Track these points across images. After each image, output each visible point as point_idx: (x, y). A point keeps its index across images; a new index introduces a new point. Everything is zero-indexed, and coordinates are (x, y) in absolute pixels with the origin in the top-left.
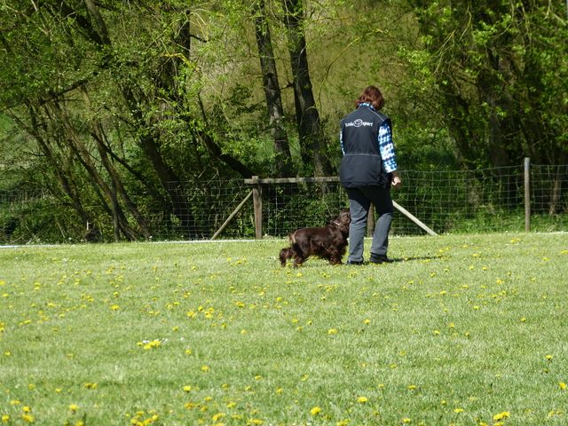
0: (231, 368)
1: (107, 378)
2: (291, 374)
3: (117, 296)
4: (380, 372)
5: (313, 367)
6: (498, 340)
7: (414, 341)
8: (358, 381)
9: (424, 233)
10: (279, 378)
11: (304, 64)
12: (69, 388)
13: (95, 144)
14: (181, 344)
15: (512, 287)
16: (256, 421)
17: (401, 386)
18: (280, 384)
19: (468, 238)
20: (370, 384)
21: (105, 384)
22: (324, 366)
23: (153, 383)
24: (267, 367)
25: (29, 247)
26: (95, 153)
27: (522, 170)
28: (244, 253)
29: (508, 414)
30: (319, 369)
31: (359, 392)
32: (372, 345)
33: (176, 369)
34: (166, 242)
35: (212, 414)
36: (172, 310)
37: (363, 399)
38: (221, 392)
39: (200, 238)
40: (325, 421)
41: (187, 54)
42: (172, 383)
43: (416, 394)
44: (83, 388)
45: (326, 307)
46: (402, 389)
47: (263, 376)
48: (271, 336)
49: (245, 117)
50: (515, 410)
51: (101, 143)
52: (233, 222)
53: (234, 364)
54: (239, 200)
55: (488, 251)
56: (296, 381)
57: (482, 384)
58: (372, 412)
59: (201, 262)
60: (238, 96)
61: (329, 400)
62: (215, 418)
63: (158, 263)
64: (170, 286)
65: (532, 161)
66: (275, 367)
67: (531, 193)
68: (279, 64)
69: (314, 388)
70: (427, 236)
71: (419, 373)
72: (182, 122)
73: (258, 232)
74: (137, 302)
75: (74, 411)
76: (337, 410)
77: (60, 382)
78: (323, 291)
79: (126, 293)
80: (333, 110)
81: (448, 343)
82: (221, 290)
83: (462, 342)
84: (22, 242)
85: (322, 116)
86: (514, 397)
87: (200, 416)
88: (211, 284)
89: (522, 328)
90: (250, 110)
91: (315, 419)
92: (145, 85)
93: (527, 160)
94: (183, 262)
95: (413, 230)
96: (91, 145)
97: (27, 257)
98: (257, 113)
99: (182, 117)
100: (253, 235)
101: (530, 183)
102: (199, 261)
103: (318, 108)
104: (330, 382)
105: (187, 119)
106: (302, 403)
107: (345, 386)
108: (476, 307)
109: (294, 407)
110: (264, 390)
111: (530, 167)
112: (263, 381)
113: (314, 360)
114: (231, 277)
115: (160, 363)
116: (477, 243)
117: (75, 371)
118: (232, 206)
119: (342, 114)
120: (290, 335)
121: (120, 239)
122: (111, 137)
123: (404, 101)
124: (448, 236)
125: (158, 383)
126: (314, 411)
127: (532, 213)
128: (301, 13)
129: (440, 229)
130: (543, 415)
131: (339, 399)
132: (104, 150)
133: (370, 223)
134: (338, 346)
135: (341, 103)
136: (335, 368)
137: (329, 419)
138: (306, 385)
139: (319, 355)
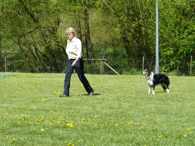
1: (32, 108)
2: (78, 109)
3: (37, 87)
4: (101, 110)
5: (84, 108)
6: (132, 103)
7: (110, 102)
8: (95, 112)
9: (117, 74)
10: (75, 110)
11: (88, 30)
12: (22, 110)
13: (34, 48)
14: (51, 100)
15: (137, 90)
16: (68, 121)
18: (75, 112)
19: (127, 76)
20: (98, 113)
21: (31, 110)
22: (87, 108)
23: (43, 110)
24: (72, 107)
25: (16, 73)
26: (34, 50)
27: (142, 60)
29: (132, 122)
31: (95, 115)
32: (100, 103)
33: (49, 107)
34: (51, 74)
35: (57, 119)
36: (50, 91)
37: (96, 117)
38: (60, 113)
39: (59, 73)
40: (86, 122)
41: (59, 26)
42: (48, 110)
43: (110, 116)
44: (25, 111)
46: (106, 115)
47: (71, 109)
48: (74, 99)
50: (134, 122)
51: (35, 48)
53: (64, 106)
55: (132, 80)
56: (79, 111)
57: (127, 114)
58: (98, 120)
59: (59, 79)
61: (87, 116)
62: (58, 120)
63: (48, 79)
64: (50, 85)
66: (74, 107)
67: (144, 66)
68: (82, 30)
69: (84, 113)
70: (117, 75)
71: (111, 111)
72: (57, 43)
73: (74, 72)
74: (41, 89)
75: (22, 116)
76: (89, 119)
77: (19, 109)
79: (39, 86)
81: (119, 103)
83: (123, 103)
84: (14, 72)
85: (92, 43)
86: (134, 118)
87: (54, 119)
88: (61, 85)
89: (138, 100)
91: (83, 121)
92: (47, 33)
93: (144, 57)
94: (54, 79)
95: (113, 73)
96: (33, 48)
97: (15, 76)
99: (56, 42)
101: (144, 63)
102: (58, 79)
103: (91, 41)
104: (88, 112)
105: (58, 42)
106: (80, 117)
107: (92, 113)
108: (127, 94)
109: (78, 118)
110: (71, 113)
111: (144, 59)
112: (71, 111)
115: (46, 105)
116: (129, 78)
117: (24, 106)
120: (79, 99)
121: (39, 72)
122: (38, 46)
123: (113, 41)
124: (122, 76)
125: (45, 110)
126: (83, 119)
128: (88, 17)
129: (121, 73)
130: (141, 123)
131: (90, 117)
132: (36, 49)
133: (103, 71)
134: (91, 103)
135: (98, 40)
136: (90, 108)
137: (87, 121)
138: (82, 112)
139: (86, 105)
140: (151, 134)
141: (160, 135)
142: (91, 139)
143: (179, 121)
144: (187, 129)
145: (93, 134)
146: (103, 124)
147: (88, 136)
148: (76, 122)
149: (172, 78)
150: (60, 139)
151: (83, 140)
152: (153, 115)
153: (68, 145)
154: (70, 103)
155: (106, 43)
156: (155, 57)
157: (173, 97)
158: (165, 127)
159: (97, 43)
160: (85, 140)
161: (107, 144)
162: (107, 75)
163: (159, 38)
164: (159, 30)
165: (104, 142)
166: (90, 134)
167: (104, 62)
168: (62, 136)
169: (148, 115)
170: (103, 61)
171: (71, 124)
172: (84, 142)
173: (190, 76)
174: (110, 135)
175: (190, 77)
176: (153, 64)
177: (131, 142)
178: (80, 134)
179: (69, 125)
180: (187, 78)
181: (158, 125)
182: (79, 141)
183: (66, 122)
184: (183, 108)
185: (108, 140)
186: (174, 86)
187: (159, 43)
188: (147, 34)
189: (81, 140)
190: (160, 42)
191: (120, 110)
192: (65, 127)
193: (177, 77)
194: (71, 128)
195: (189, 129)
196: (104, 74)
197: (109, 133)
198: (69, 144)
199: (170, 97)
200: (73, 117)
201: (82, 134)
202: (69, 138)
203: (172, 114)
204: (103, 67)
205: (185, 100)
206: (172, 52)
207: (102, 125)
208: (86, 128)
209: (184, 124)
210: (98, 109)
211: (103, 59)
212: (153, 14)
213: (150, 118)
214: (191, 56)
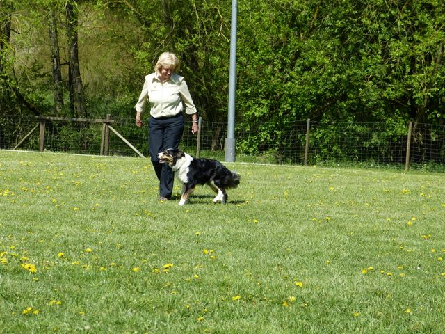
0: (15, 226)
2: (50, 232)
4: (101, 235)
5: (63, 229)
6: (172, 221)
7: (123, 218)
8: (88, 239)
9: (137, 155)
10: (42, 234)
11: (76, 52)
16: (25, 258)
17: (113, 244)
18: (42, 237)
20: (95, 241)
22: (69, 229)
24: (36, 227)
28: (31, 159)
29: (172, 265)
30: (66, 231)
31: (88, 246)
32: (98, 218)
37: (89, 250)
38: (7, 239)
39: (7, 148)
40: (65, 261)
41: (8, 40)
43: (121, 249)
45: (74, 194)
46: (112, 246)
47: (33, 232)
48: (41, 209)
49: (40, 80)
50: (176, 263)
52: (27, 140)
53: (17, 224)
54: (31, 128)
56: (52, 237)
57: (159, 246)
58: (94, 258)
59: (5, 162)
60: (36, 68)
61: (69, 249)
62: (2, 255)
65: (202, 119)
66: (40, 227)
67: (201, 138)
68: (61, 50)
69: (62, 241)
70: (138, 158)
71: (123, 237)
72: (2, 80)
73: (41, 147)
76: (73, 255)
78: (74, 185)
80: (91, 81)
81: (142, 221)
82: (15, 180)
83: (151, 221)
85: (84, 83)
86: (177, 255)
88: (9, 176)
89: (186, 216)
90: (43, 76)
91: (60, 259)
93: (200, 118)
95: (130, 153)
98: (46, 78)
99: (2, 77)
100: (38, 149)
101: (201, 132)
103: (82, 78)
104: (71, 238)
105: (5, 78)
106: (53, 250)
107: (80, 241)
109: (48, 251)
110: (32, 240)
111: (202, 122)
112: (33, 235)
113: (64, 224)
114: (22, 172)
118: (27, 131)
119: (96, 83)
120: (51, 209)
123: (131, 78)
126: (60, 254)
127: (201, 149)
128: (76, 22)
129: (146, 154)
130: (192, 268)
131: (75, 249)
133: (107, 147)
134: (79, 218)
135: (96, 76)
136: (75, 230)
137: (68, 260)
138: (57, 239)
139: (67, 222)
140: (214, 293)
141: (235, 296)
142: (79, 300)
143: (278, 265)
144: (297, 284)
145: (83, 289)
146: (104, 267)
147: (70, 292)
148: (43, 260)
149: (264, 167)
150: (7, 298)
151: (60, 303)
152: (220, 249)
153: (25, 311)
154: (31, 218)
155: (116, 83)
156: (226, 120)
157: (266, 210)
158: (247, 277)
159: (95, 83)
160: (63, 302)
161: (115, 312)
162: (116, 157)
163: (237, 76)
164: (237, 57)
165: (108, 307)
166: (75, 288)
167: (110, 127)
168: (11, 290)
169: (208, 249)
170: (108, 124)
171: (33, 266)
172: (61, 305)
173: (303, 164)
174: (122, 292)
175: (304, 167)
176: (221, 134)
177: (170, 310)
178: (52, 289)
179: (27, 266)
180: (298, 168)
181: (230, 272)
182: (51, 304)
183: (21, 261)
184: (288, 236)
185: (116, 304)
186: (268, 187)
187: (237, 88)
188: (209, 67)
189: (54, 301)
190: (238, 84)
191: (144, 237)
192: (18, 271)
193: (274, 167)
194: (33, 273)
195: (301, 284)
196: (108, 154)
197: (119, 287)
198: (26, 309)
199: (258, 210)
200: (37, 249)
201: (57, 287)
202: (28, 297)
203: (263, 249)
204: (106, 138)
205: (292, 218)
206: (264, 110)
207: (102, 268)
208: (65, 274)
209: (290, 271)
210: (95, 232)
211: (108, 120)
212: (224, 21)
213: (212, 257)
214: (309, 120)
